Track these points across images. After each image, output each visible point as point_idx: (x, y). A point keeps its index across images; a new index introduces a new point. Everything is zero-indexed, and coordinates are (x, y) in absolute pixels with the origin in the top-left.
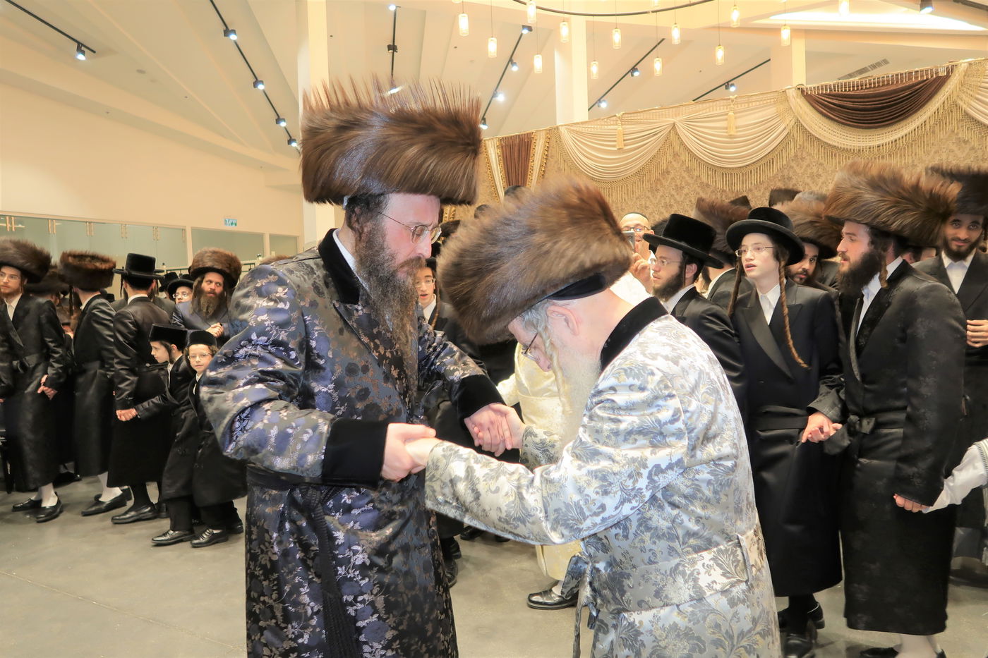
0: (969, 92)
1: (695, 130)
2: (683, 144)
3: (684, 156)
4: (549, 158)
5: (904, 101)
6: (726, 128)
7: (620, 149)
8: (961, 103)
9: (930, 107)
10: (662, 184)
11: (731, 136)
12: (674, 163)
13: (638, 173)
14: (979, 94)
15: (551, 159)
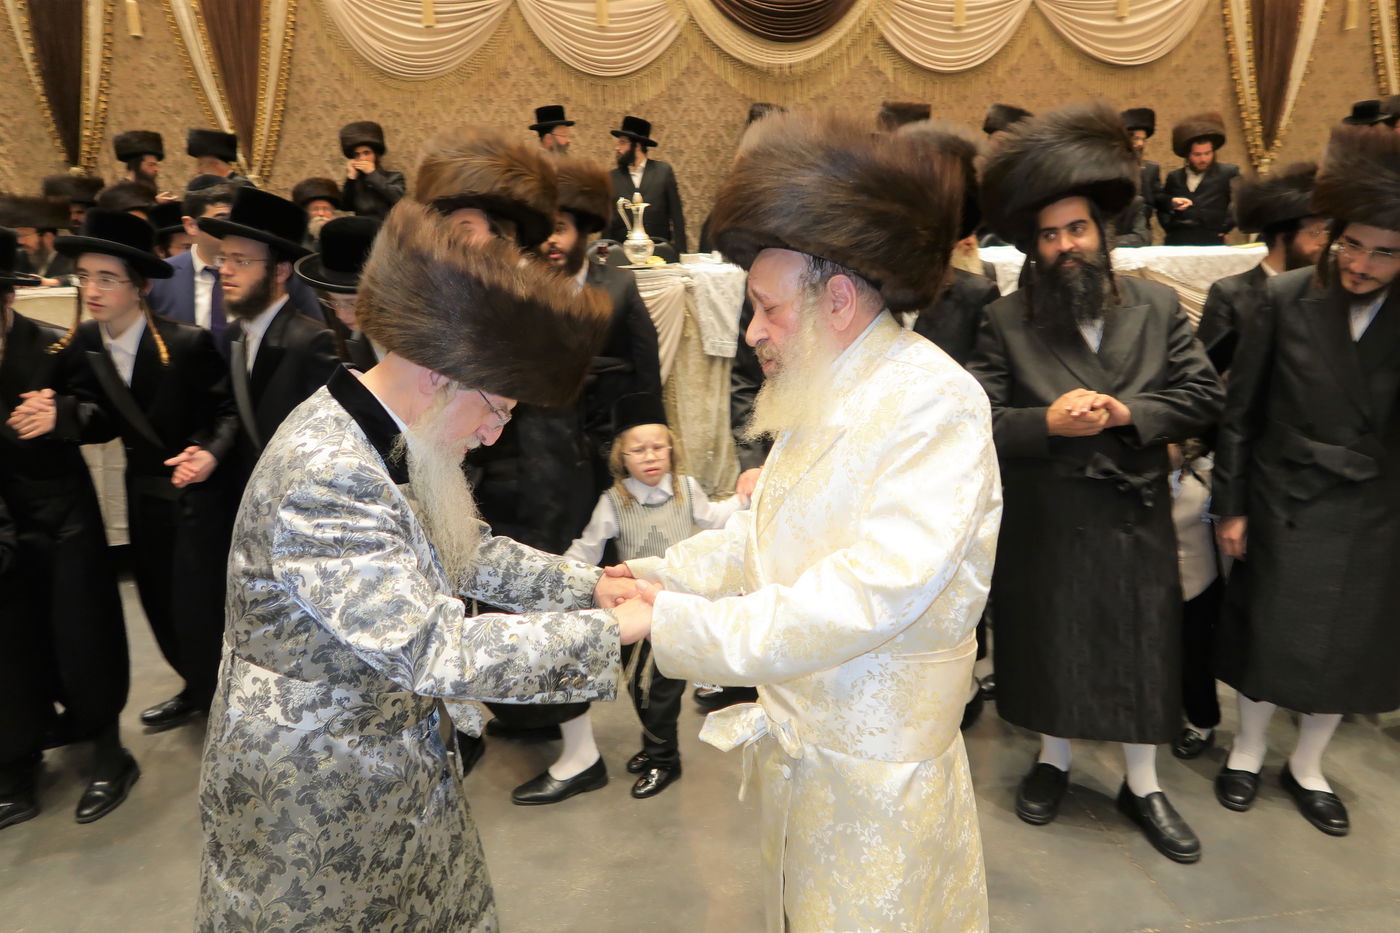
0: (885, 9)
1: (547, 10)
2: (529, 30)
3: (533, 51)
4: (298, 28)
5: (817, 10)
6: (594, 15)
7: (428, 27)
8: (876, 22)
9: (846, 22)
10: (496, 92)
11: (602, 29)
12: (515, 59)
13: (458, 71)
14: (895, 14)
15: (303, 32)
